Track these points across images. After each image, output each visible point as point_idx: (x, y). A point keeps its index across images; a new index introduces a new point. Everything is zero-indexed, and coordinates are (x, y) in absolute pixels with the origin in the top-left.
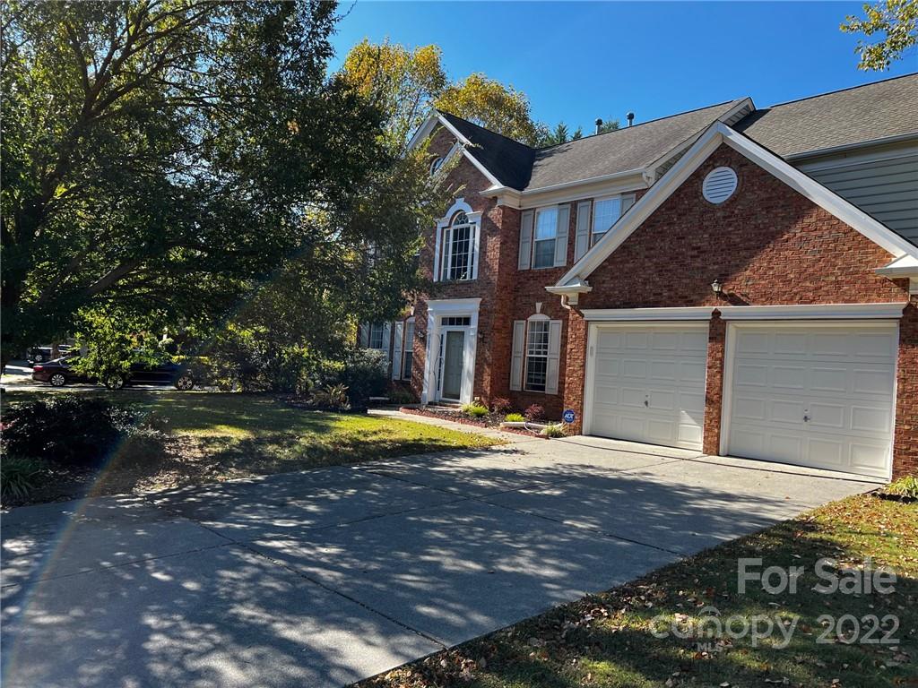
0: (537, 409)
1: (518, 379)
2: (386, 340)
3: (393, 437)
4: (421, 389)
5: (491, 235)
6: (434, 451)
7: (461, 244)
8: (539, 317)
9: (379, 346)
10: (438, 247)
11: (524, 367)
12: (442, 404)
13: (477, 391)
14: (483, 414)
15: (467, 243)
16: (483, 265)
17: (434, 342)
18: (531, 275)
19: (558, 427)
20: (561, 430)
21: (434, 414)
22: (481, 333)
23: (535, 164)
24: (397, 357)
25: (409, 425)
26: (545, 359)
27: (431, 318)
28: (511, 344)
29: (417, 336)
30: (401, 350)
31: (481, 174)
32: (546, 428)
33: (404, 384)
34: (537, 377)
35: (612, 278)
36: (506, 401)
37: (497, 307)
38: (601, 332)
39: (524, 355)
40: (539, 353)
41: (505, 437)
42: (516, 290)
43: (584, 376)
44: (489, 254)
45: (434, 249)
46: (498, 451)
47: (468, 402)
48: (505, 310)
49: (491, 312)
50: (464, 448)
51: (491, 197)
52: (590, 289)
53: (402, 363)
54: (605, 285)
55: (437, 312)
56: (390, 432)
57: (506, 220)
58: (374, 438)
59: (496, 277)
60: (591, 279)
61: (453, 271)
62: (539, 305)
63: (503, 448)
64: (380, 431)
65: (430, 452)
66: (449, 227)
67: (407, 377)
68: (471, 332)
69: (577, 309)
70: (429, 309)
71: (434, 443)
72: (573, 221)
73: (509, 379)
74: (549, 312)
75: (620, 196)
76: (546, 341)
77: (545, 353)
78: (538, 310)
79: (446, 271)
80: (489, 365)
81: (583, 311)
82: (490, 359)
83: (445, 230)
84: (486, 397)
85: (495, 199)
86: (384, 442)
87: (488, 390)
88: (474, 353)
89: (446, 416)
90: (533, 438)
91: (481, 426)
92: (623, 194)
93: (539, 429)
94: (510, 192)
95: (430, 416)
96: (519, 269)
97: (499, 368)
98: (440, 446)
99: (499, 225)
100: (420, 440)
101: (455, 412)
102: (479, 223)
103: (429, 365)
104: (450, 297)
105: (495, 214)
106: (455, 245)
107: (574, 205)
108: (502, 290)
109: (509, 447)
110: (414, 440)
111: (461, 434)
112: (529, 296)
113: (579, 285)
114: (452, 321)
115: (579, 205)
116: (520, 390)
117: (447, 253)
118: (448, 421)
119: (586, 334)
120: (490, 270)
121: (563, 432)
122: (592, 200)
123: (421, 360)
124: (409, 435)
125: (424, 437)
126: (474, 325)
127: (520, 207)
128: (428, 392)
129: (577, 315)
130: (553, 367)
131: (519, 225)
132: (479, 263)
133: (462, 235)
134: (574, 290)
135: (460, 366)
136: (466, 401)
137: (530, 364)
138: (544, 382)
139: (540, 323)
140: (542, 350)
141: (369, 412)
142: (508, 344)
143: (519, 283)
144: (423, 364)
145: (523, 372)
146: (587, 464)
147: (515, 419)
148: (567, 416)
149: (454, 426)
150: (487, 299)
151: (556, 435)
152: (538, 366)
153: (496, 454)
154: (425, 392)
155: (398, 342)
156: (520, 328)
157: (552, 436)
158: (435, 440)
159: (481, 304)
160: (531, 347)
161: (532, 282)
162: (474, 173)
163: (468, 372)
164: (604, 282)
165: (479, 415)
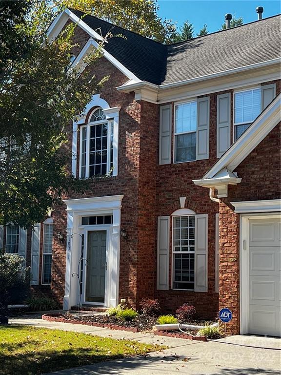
0: (188, 309)
1: (165, 277)
2: (23, 243)
3: (41, 349)
4: (63, 294)
5: (131, 131)
6: (89, 363)
7: (99, 141)
8: (183, 212)
9: (15, 250)
10: (75, 145)
11: (170, 264)
12: (86, 308)
13: (123, 292)
14: (133, 317)
15: (105, 140)
16: (123, 161)
17: (74, 243)
18: (173, 169)
19: (214, 327)
20: (218, 329)
21: (79, 320)
22: (124, 231)
23: (168, 59)
24: (35, 260)
25: (56, 334)
26: (193, 255)
27: (71, 218)
28: (156, 241)
29: (56, 237)
30: (39, 253)
31: (117, 70)
32: (203, 329)
33: (43, 289)
34: (185, 275)
35: (261, 169)
36: (154, 302)
37: (140, 204)
38: (253, 225)
39: (170, 253)
40: (186, 249)
41: (161, 341)
42: (158, 185)
43: (238, 271)
44: (129, 150)
45: (71, 147)
46: (158, 359)
47: (114, 304)
48: (148, 207)
49: (134, 209)
50: (120, 357)
51: (128, 92)
52: (239, 180)
53: (40, 266)
54: (255, 176)
55: (76, 212)
56: (37, 344)
57: (145, 115)
58: (20, 351)
59: (137, 173)
60: (240, 170)
61: (91, 168)
62: (183, 200)
63: (162, 355)
64: (25, 343)
65: (84, 364)
66: (86, 123)
67: (46, 281)
68: (114, 231)
69: (227, 201)
70: (68, 209)
71: (86, 353)
72: (213, 113)
73: (156, 278)
74: (194, 206)
75: (259, 87)
76: (192, 236)
77: (192, 249)
78: (182, 204)
79: (84, 169)
80: (134, 264)
81: (233, 204)
82: (135, 258)
83: (81, 127)
84: (133, 299)
85: (133, 94)
86: (32, 355)
87: (135, 291)
88: (117, 252)
89: (92, 321)
90: (190, 341)
91: (132, 330)
92: (263, 84)
93: (195, 331)
94: (147, 86)
95: (76, 323)
96: (160, 164)
97: (145, 267)
98: (94, 356)
99: (138, 120)
100: (71, 350)
101: (101, 317)
102: (117, 118)
103: (71, 268)
104: (89, 195)
105: (133, 109)
106: (92, 142)
107: (214, 97)
108: (144, 185)
109: (168, 353)
110: (64, 351)
111: (113, 340)
112: (172, 191)
113: (228, 177)
114: (92, 220)
115: (218, 97)
116: (168, 289)
117: (84, 150)
118: (95, 328)
119: (238, 227)
120: (131, 166)
121: (220, 333)
122: (231, 91)
123: (61, 263)
124: (58, 346)
125: (73, 346)
126: (116, 223)
127: (157, 101)
128: (70, 297)
129: (228, 208)
130: (201, 263)
131: (157, 119)
132: (119, 159)
133: (99, 132)
134: (223, 182)
135: (104, 267)
136: (112, 304)
137: (176, 261)
138: (192, 279)
139: (185, 218)
140: (188, 246)
141: (11, 321)
142: (153, 241)
143: (161, 178)
144: (64, 267)
145: (170, 270)
146: (256, 368)
147: (168, 321)
148: (223, 315)
149: (104, 332)
150: (128, 196)
151: (214, 336)
152: (185, 263)
153: (156, 362)
154: (67, 296)
155: (36, 245)
156: (165, 225)
157: (209, 338)
158: (87, 350)
159: (123, 201)
160: (177, 243)
161: (174, 176)
162: (109, 69)
163: (113, 272)
164: (253, 173)
165: (128, 319)
